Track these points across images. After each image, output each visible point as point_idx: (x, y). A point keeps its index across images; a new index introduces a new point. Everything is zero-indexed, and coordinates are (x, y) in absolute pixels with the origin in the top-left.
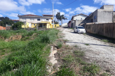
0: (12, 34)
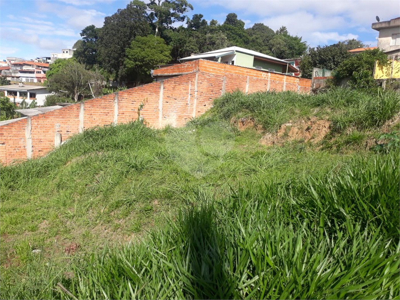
0: (297, 111)
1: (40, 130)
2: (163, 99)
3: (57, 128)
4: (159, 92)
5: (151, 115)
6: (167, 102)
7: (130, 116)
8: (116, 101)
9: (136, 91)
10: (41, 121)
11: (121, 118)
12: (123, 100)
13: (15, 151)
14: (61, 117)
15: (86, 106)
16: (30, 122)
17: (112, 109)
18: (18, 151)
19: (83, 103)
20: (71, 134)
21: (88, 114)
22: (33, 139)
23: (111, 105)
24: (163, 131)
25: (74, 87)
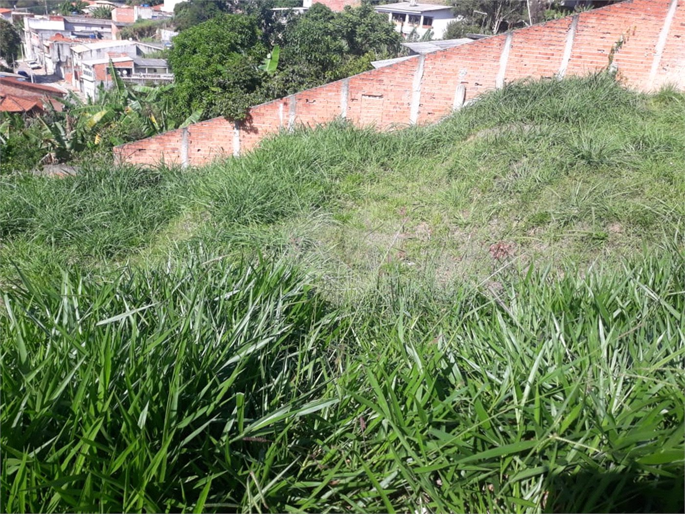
1: (434, 79)
2: (671, 28)
3: (461, 77)
4: (665, 13)
5: (636, 62)
6: (678, 37)
7: (591, 63)
8: (572, 32)
9: (616, 12)
10: (438, 63)
11: (574, 65)
12: (586, 29)
13: (395, 110)
14: (470, 57)
15: (516, 40)
16: (422, 65)
17: (560, 48)
18: (398, 110)
19: (511, 34)
20: (481, 90)
21: (516, 55)
22: (422, 93)
23: (560, 39)
24: (654, 97)
25: (495, 7)
